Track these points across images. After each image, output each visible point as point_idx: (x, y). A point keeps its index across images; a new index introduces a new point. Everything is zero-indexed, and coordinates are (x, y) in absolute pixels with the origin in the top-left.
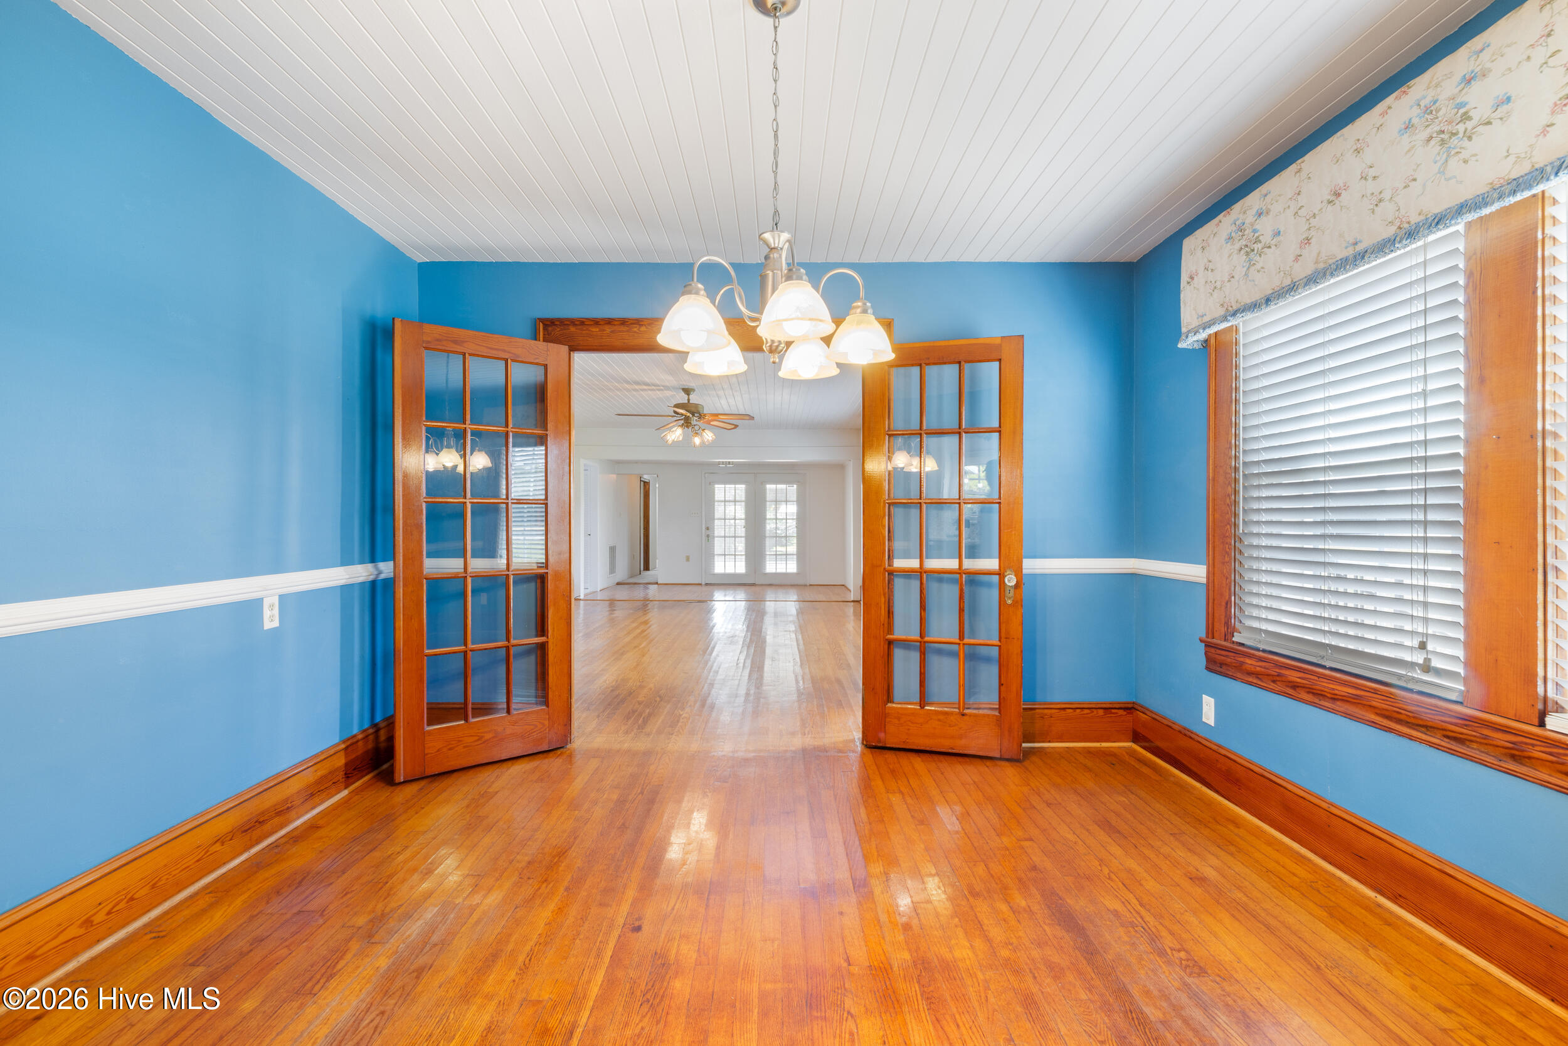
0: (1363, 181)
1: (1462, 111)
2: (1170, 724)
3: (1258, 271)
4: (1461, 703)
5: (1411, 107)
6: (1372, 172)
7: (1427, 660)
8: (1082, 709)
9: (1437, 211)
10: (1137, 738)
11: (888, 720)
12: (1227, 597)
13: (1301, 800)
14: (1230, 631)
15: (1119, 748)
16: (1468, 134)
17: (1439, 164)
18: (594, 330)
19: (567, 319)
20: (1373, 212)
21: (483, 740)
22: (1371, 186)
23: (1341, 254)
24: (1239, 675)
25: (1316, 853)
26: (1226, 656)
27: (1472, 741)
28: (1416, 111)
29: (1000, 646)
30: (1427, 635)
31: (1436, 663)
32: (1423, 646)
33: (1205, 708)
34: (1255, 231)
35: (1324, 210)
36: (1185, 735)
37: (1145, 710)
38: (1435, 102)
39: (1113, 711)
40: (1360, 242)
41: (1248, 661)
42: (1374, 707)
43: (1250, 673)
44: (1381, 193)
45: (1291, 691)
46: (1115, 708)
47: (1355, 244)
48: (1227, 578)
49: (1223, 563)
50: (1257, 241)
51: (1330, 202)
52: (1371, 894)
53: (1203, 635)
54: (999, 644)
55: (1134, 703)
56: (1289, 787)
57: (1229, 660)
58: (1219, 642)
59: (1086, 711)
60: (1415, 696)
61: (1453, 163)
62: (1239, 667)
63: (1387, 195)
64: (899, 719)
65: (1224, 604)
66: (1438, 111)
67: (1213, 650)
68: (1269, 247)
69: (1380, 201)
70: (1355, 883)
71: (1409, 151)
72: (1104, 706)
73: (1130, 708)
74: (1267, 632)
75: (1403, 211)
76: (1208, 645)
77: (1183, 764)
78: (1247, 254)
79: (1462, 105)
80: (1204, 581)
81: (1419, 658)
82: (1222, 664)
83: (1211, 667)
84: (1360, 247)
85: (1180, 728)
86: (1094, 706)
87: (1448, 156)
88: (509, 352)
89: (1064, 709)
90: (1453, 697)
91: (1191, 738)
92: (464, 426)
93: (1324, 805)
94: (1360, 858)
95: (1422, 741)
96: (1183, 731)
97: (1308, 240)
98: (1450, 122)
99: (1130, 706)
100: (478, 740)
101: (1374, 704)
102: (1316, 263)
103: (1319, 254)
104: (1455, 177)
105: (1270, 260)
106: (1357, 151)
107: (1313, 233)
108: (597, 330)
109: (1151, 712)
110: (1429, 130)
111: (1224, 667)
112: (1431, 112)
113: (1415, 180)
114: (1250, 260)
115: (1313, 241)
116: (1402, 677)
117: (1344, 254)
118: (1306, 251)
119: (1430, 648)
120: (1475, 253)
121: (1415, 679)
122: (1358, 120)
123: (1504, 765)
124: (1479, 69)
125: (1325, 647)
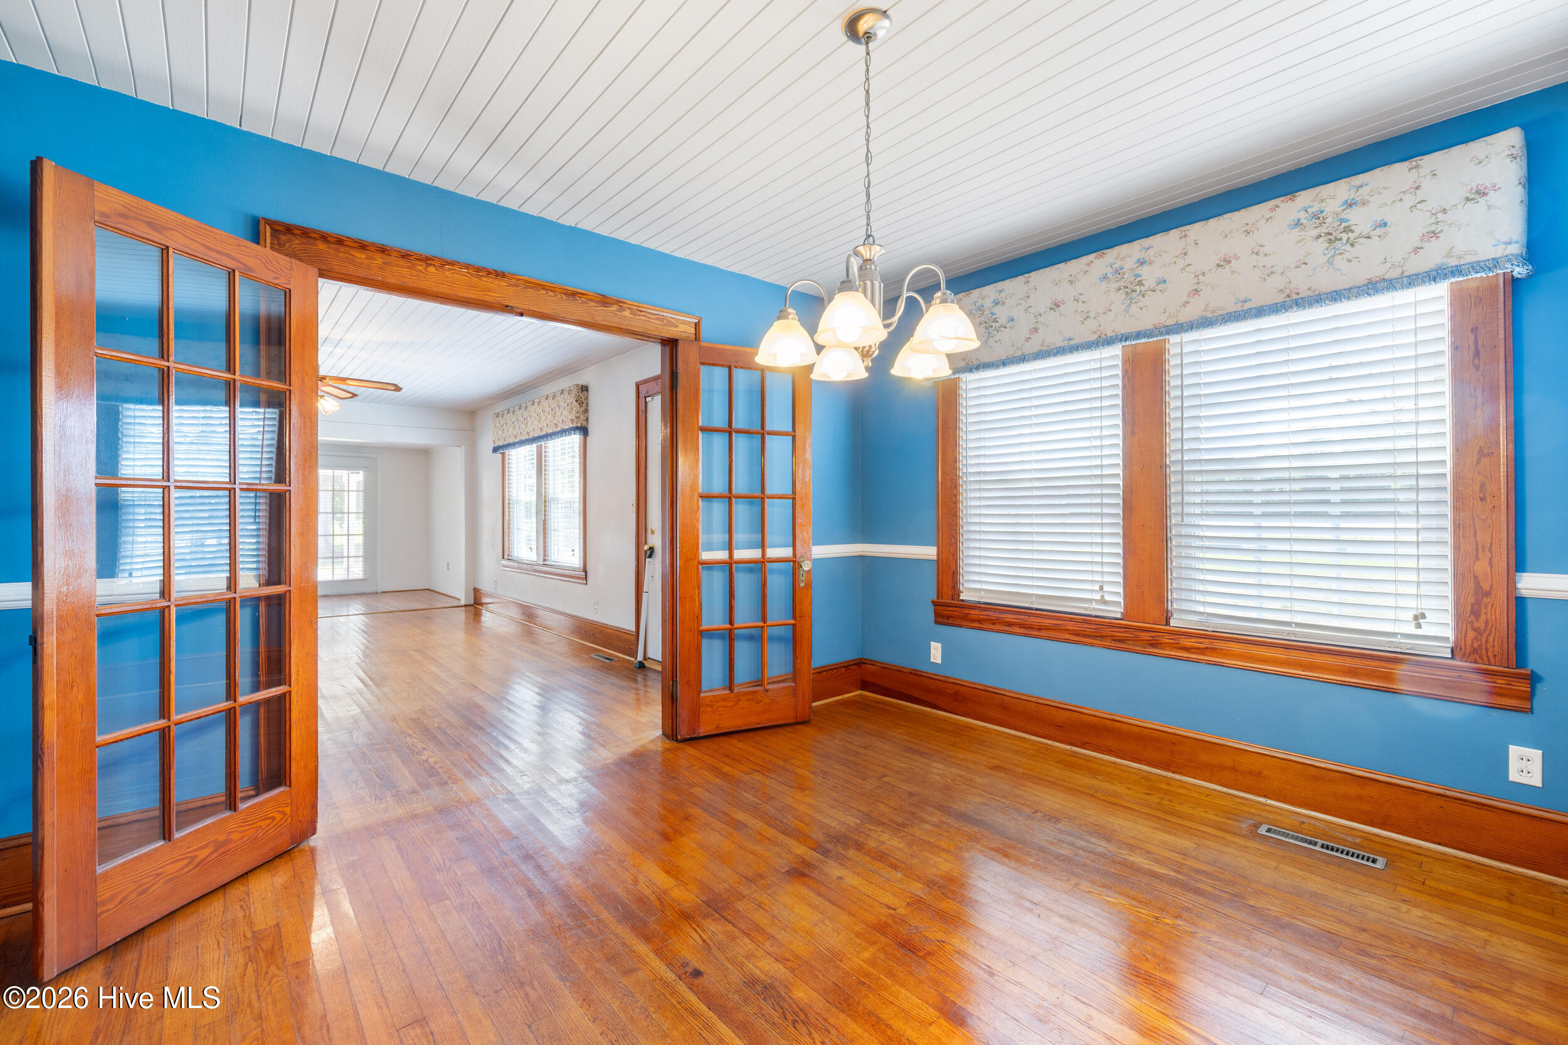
0: (1075, 302)
1: (1138, 279)
2: (900, 669)
3: (996, 342)
4: (1122, 619)
5: (1107, 267)
6: (1081, 298)
7: (1102, 597)
8: (832, 670)
9: (1123, 332)
10: (865, 685)
11: (701, 709)
12: (954, 568)
13: (1017, 700)
14: (956, 592)
15: (855, 696)
16: (1142, 293)
17: (1125, 305)
18: (358, 255)
19: (314, 231)
20: (1083, 323)
21: (196, 861)
22: (1081, 307)
23: (1060, 344)
24: (964, 623)
25: (1027, 733)
26: (955, 611)
27: (1129, 640)
28: (1109, 270)
29: (794, 625)
30: (1103, 582)
31: (1107, 598)
32: (1101, 588)
33: (933, 651)
34: (993, 314)
35: (1047, 313)
36: (916, 674)
37: (873, 663)
38: (1122, 268)
39: (851, 667)
40: (1073, 339)
41: (972, 612)
42: (1068, 630)
43: (973, 621)
44: (1088, 312)
45: (1007, 628)
46: (851, 665)
47: (1070, 340)
48: (953, 555)
49: (950, 544)
50: (995, 321)
51: (1052, 309)
52: (1068, 747)
53: (935, 598)
54: (793, 622)
55: (860, 659)
56: (1007, 694)
57: (956, 613)
58: (947, 601)
59: (835, 671)
60: (1094, 619)
61: (1134, 307)
62: (965, 617)
63: (1092, 315)
64: (711, 706)
65: (951, 573)
66: (1124, 274)
67: (942, 608)
68: (1005, 328)
69: (1088, 317)
70: (1057, 744)
71: (1106, 292)
72: (845, 664)
73: (860, 663)
74: (985, 590)
75: (1102, 328)
76: (935, 604)
77: (914, 697)
78: (986, 328)
79: (1137, 276)
80: (935, 558)
81: (1098, 597)
82: (948, 617)
83: (939, 620)
84: (1072, 343)
85: (909, 671)
86: (839, 666)
87: (1131, 302)
88: (238, 261)
89: (822, 672)
90: (1119, 616)
91: (921, 676)
92: (166, 364)
93: (1034, 700)
94: (1060, 727)
95: (1098, 646)
96: (913, 672)
97: (1036, 330)
98: (1132, 283)
99: (858, 661)
100: (189, 863)
101: (1068, 627)
102: (1042, 345)
103: (1043, 341)
104: (1135, 316)
105: (1005, 335)
106: (1071, 282)
107: (1039, 325)
108: (364, 256)
109: (880, 663)
110: (1118, 284)
111: (951, 619)
112: (1120, 274)
113: (1110, 310)
114: (989, 333)
115: (1039, 331)
116: (1086, 609)
117: (1062, 344)
118: (1034, 337)
119: (1105, 589)
120: (1129, 360)
121: (1094, 609)
122: (1069, 262)
123: (1147, 650)
124: (1147, 258)
125: (1031, 595)
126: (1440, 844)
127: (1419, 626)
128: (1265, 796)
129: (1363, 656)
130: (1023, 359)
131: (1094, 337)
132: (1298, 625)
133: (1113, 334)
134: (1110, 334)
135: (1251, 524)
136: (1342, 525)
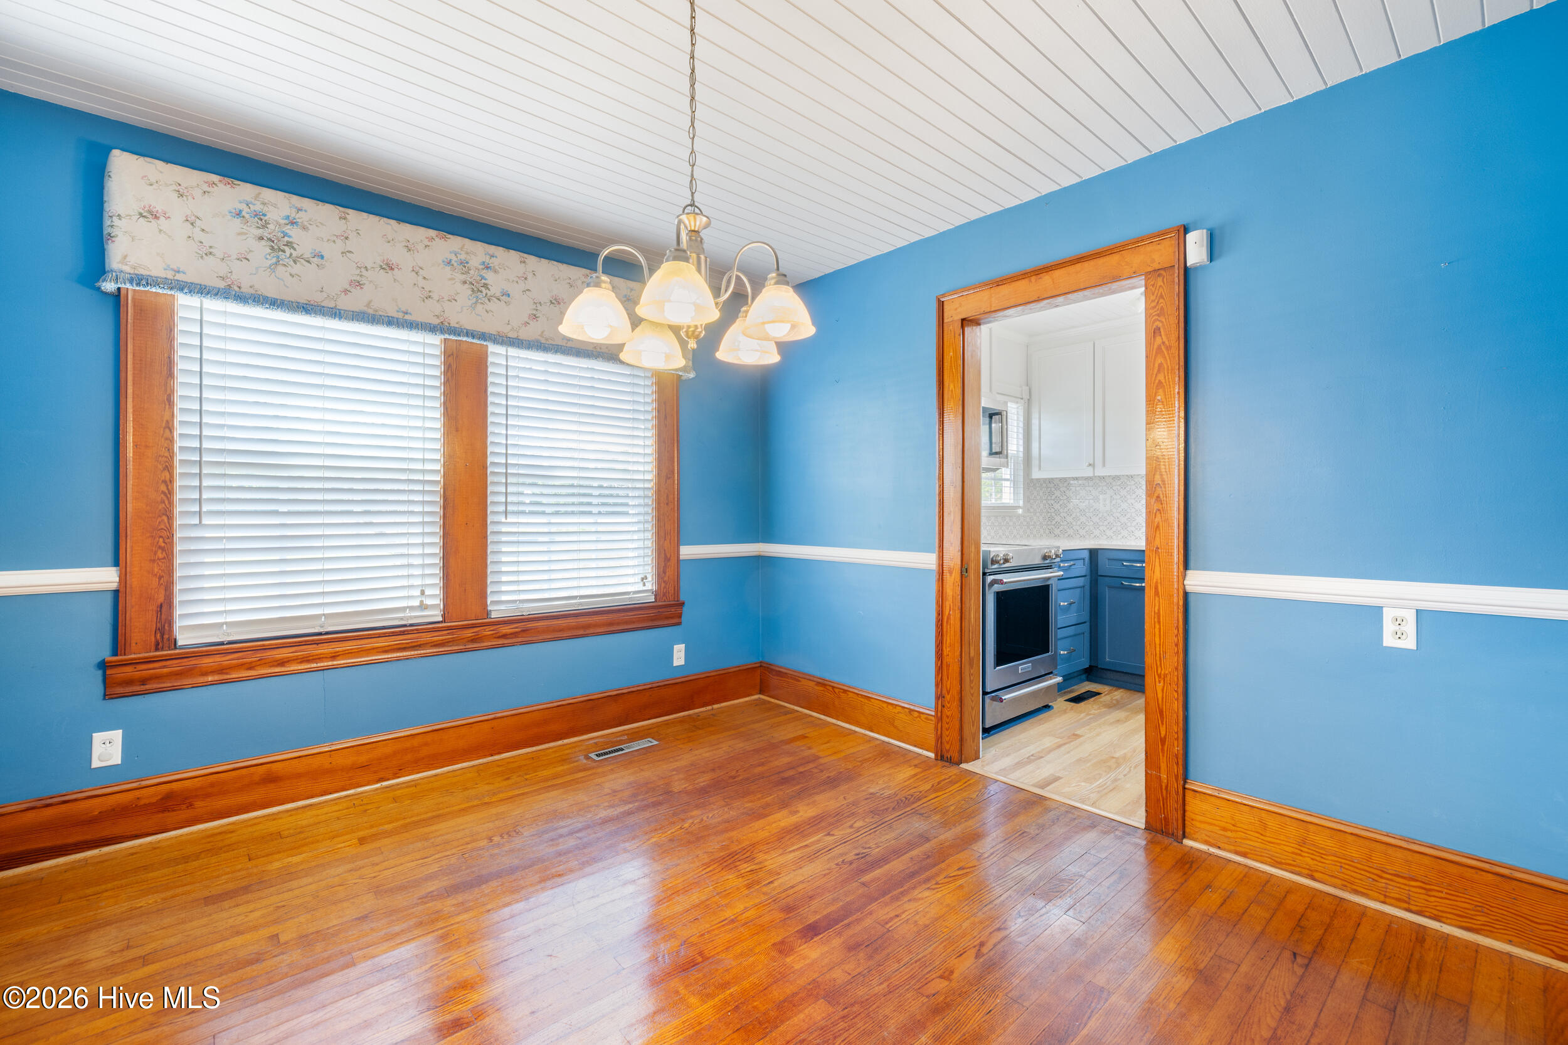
0: (414, 274)
1: (484, 281)
4: (443, 622)
5: (450, 252)
6: (421, 272)
7: (422, 602)
9: (468, 327)
13: (296, 761)
14: (165, 638)
16: (488, 297)
17: (471, 302)
20: (423, 301)
22: (421, 281)
23: (389, 313)
24: (188, 681)
26: (160, 668)
28: (453, 257)
31: (428, 602)
32: (423, 593)
33: (98, 748)
34: (285, 234)
36: (47, 806)
38: (467, 262)
40: (411, 314)
41: (204, 660)
42: (377, 648)
43: (205, 674)
44: (430, 292)
47: (403, 313)
49: (150, 558)
50: (290, 246)
51: (382, 268)
53: (104, 657)
56: (278, 758)
57: (164, 671)
58: (137, 656)
61: (479, 307)
62: (187, 672)
63: (435, 296)
65: (154, 608)
66: (469, 269)
67: (121, 670)
69: (429, 297)
71: (450, 279)
74: (230, 624)
75: (444, 314)
76: (104, 666)
77: (39, 850)
79: (483, 277)
80: (112, 586)
81: (419, 603)
82: (139, 682)
83: (113, 690)
84: (405, 317)
85: (23, 807)
87: (477, 301)
90: (440, 619)
91: (64, 803)
97: (359, 284)
98: (477, 282)
106: (407, 248)
107: (364, 281)
110: (463, 276)
111: (147, 683)
112: (464, 266)
113: (455, 300)
114: (278, 258)
116: (402, 619)
117: (395, 315)
118: (356, 292)
119: (426, 593)
120: (452, 354)
121: (411, 618)
122: (402, 224)
123: (467, 647)
124: (491, 265)
125: (318, 617)
126: (649, 719)
127: (644, 585)
128: (561, 739)
129: (619, 611)
130: (335, 313)
131: (436, 321)
132: (582, 597)
133: (457, 326)
134: (453, 324)
135: (545, 520)
136: (599, 521)
